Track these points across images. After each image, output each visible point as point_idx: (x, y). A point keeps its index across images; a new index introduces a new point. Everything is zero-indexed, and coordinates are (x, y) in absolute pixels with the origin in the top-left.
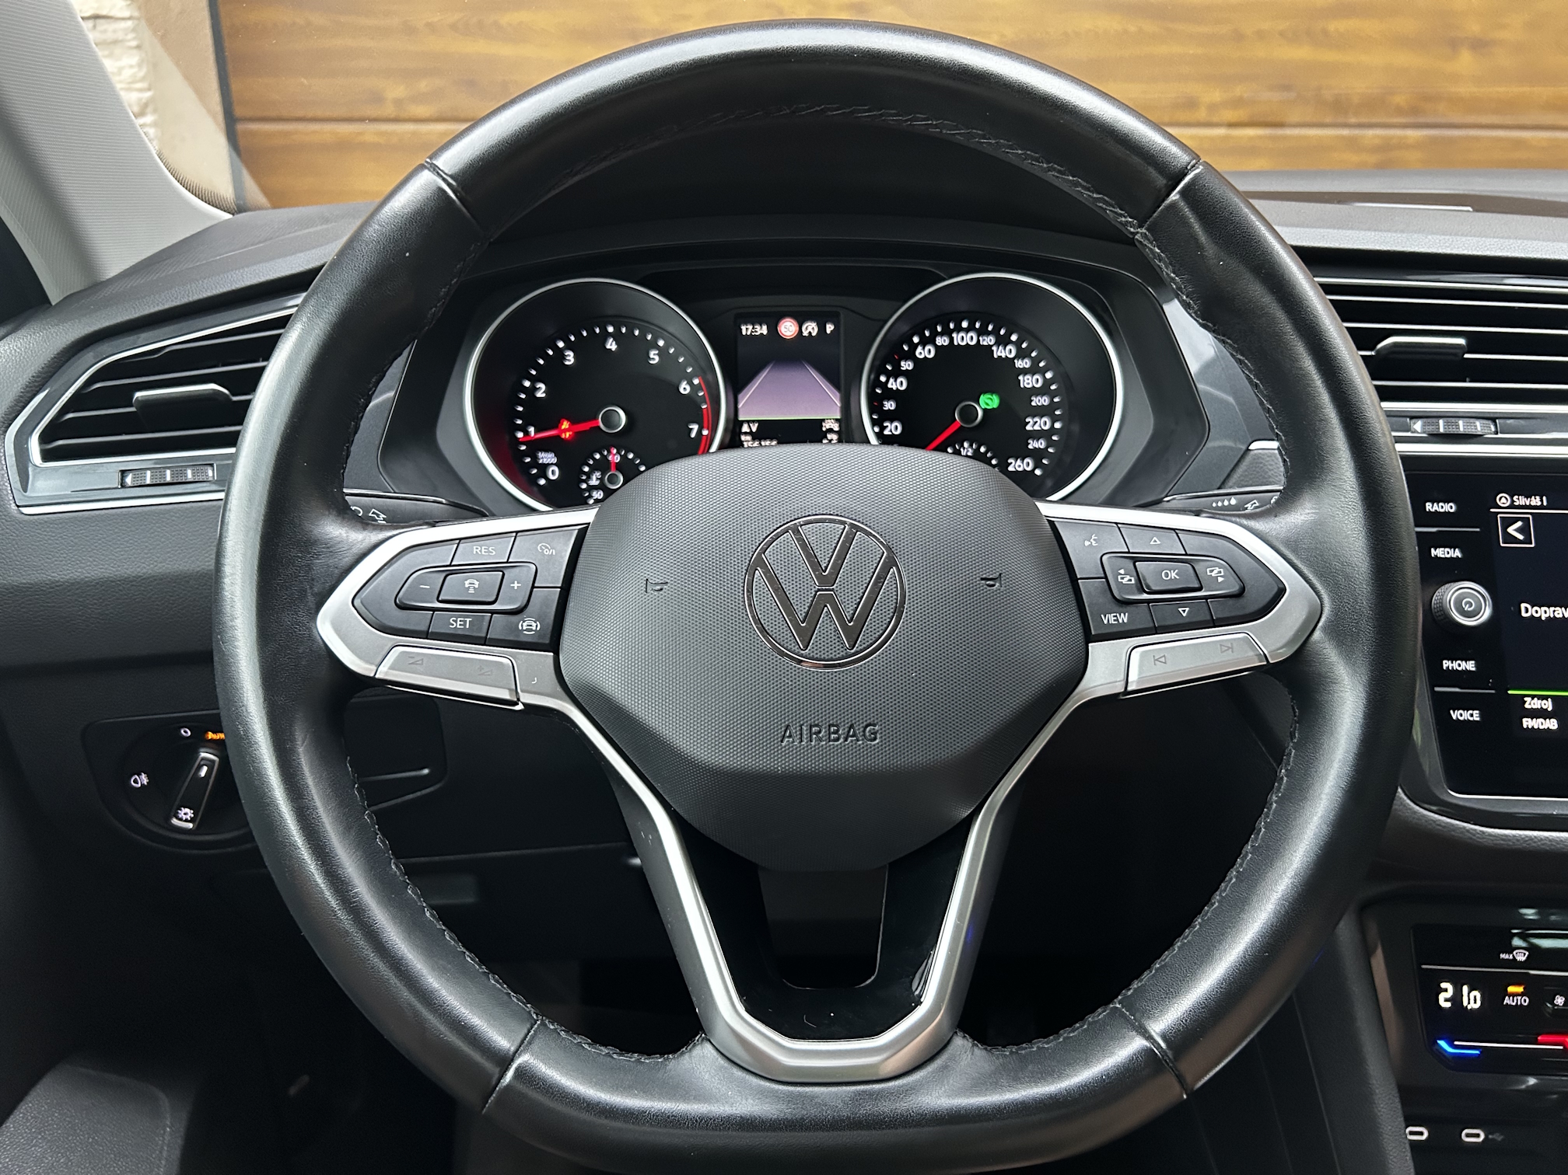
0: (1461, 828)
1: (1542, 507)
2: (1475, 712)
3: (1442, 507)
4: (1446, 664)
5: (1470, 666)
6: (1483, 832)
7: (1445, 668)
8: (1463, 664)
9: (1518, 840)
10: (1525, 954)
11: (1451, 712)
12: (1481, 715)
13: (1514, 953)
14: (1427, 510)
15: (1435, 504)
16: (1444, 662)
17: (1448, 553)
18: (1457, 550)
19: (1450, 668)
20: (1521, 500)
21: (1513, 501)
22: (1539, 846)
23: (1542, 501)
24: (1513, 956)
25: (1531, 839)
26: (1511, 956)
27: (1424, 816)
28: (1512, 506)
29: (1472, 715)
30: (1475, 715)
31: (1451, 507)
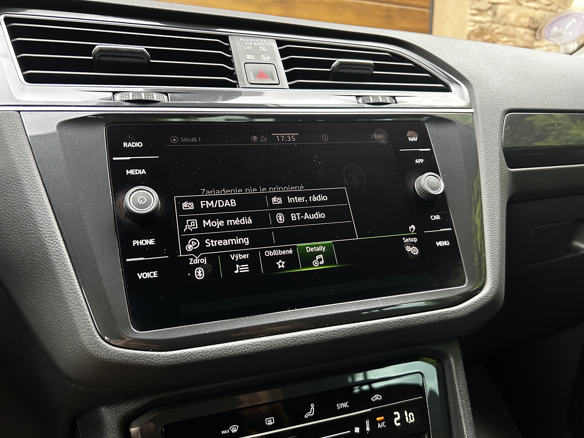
0: (143, 356)
1: (198, 143)
2: (154, 272)
3: (134, 145)
4: (135, 242)
5: (151, 242)
6: (159, 356)
7: (134, 245)
8: (147, 242)
9: (183, 357)
10: (236, 427)
11: (138, 274)
12: (158, 274)
13: (230, 428)
14: (124, 146)
15: (130, 143)
16: (134, 241)
17: (138, 172)
18: (143, 170)
19: (138, 245)
20: (186, 140)
21: (180, 140)
22: (198, 357)
23: (198, 140)
24: (230, 431)
25: (192, 354)
26: (228, 431)
27: (115, 352)
28: (180, 142)
29: (152, 275)
30: (154, 274)
31: (140, 144)
